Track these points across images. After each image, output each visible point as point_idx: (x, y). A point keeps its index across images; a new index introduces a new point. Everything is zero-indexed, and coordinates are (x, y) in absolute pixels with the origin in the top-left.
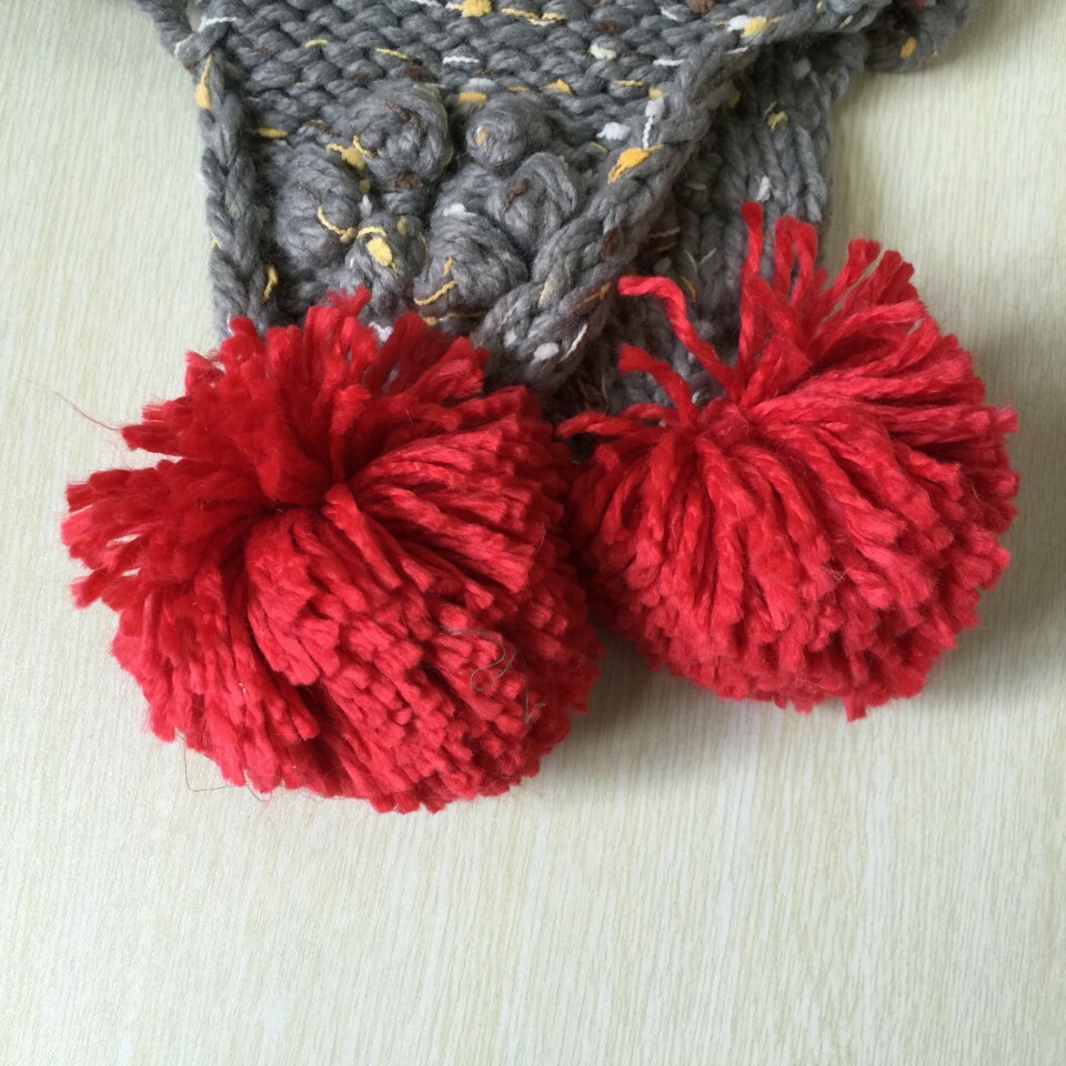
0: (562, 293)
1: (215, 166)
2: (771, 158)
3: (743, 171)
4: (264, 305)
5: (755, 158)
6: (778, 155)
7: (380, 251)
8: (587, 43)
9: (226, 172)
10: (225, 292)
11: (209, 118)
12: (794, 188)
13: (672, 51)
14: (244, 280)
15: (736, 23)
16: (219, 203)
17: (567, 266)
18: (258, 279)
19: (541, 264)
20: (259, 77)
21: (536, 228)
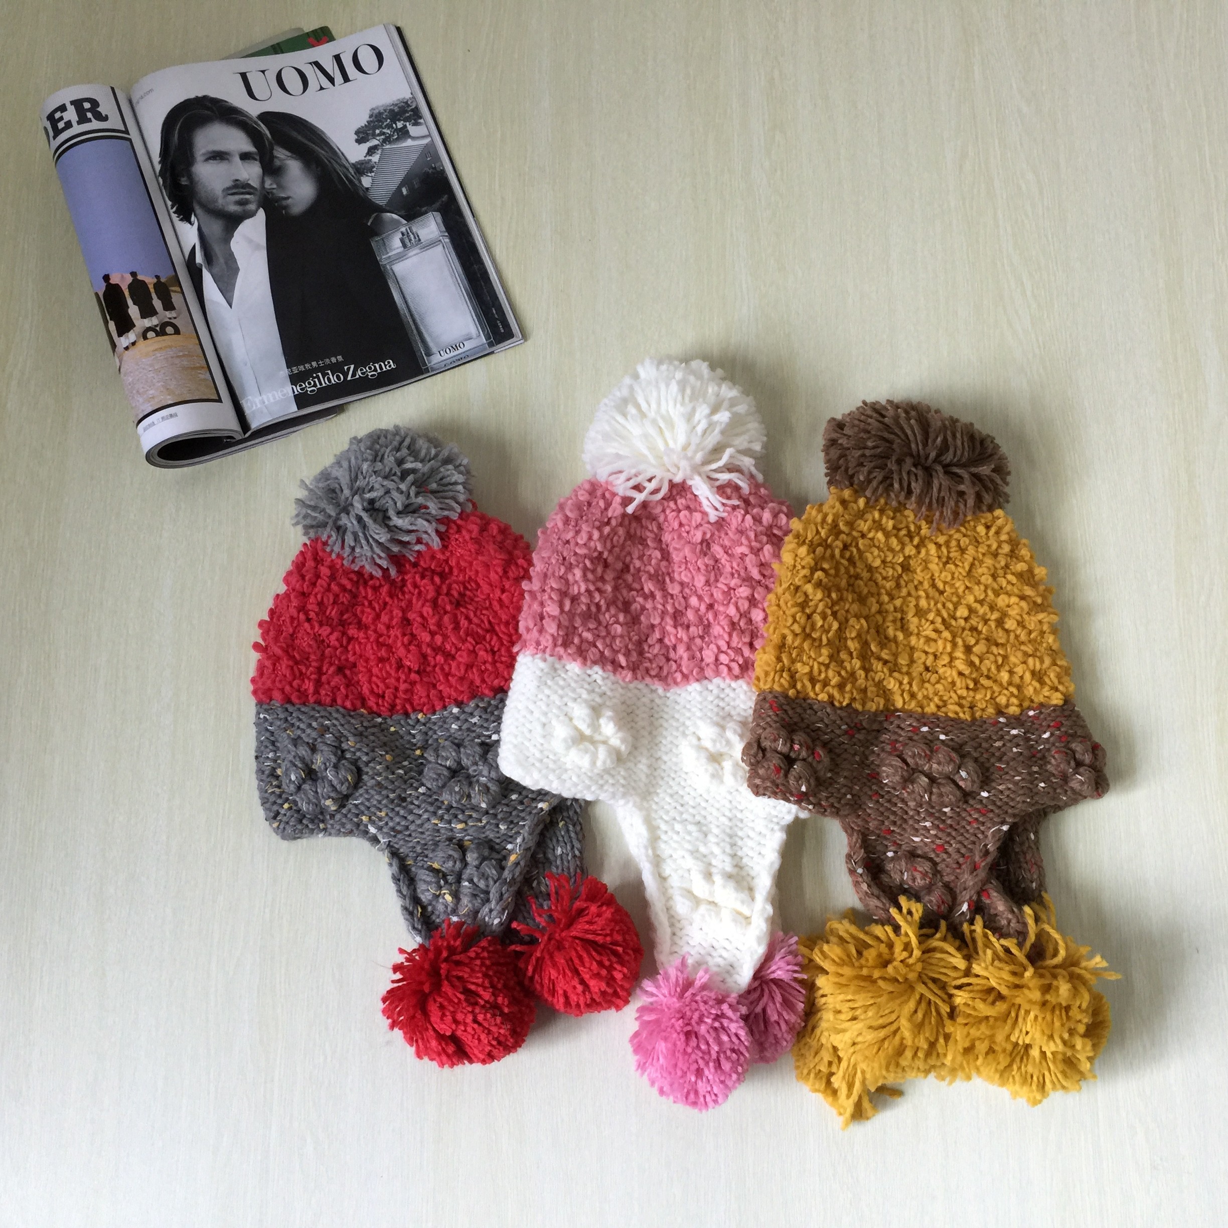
0: (497, 903)
1: (396, 880)
2: (560, 839)
3: (551, 846)
4: (419, 920)
5: (554, 840)
6: (563, 837)
7: (448, 898)
8: (497, 825)
9: (399, 880)
10: (407, 920)
14: (411, 914)
15: (540, 805)
16: (399, 891)
17: (498, 895)
18: (415, 912)
21: (487, 886)
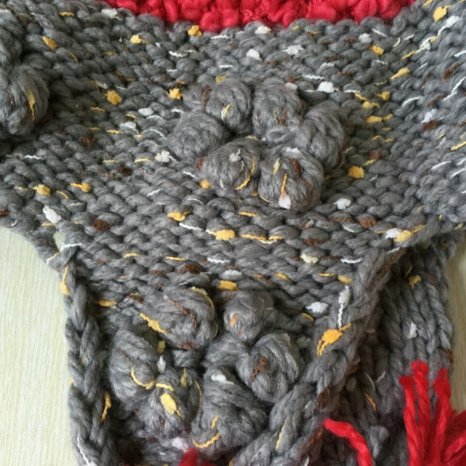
0: (293, 442)
1: (74, 332)
2: (414, 308)
3: (398, 319)
4: (101, 425)
5: (404, 309)
6: (419, 306)
7: (169, 404)
8: (298, 252)
9: (80, 334)
11: (69, 300)
12: (431, 329)
13: (351, 253)
14: (89, 408)
15: (391, 233)
16: (76, 356)
17: (294, 424)
18: (98, 406)
19: (275, 419)
20: (97, 275)
